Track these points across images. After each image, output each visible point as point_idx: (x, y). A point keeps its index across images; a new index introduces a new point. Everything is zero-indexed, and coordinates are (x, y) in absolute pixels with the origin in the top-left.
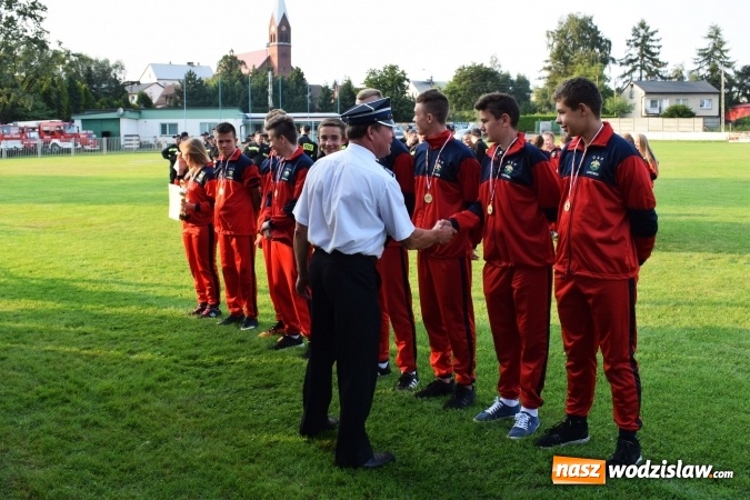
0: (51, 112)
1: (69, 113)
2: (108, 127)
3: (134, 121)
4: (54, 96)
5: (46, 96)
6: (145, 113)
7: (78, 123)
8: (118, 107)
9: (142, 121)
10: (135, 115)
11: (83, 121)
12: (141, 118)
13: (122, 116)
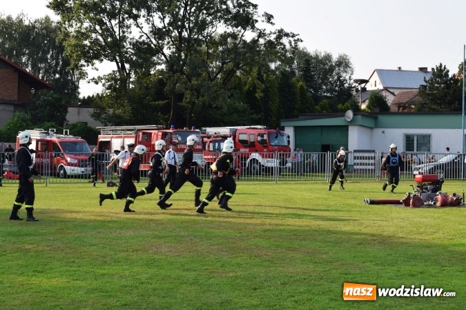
0: (255, 116)
1: (280, 118)
2: (330, 139)
3: (367, 131)
4: (259, 95)
5: (250, 95)
6: (383, 119)
7: (289, 131)
8: (345, 111)
9: (378, 131)
10: (369, 122)
11: (296, 129)
12: (377, 126)
13: (352, 122)
